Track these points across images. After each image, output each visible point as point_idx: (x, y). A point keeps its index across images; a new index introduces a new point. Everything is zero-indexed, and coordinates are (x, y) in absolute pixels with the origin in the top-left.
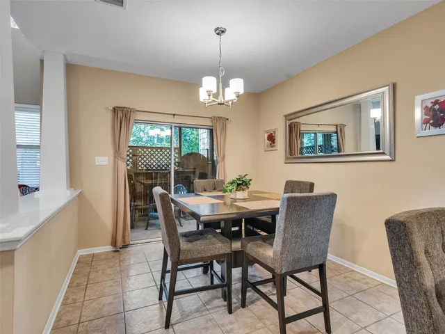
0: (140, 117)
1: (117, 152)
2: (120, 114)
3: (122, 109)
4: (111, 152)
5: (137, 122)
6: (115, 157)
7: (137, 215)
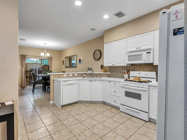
0: (28, 57)
1: (22, 65)
2: (23, 56)
3: (23, 55)
4: (20, 65)
5: (27, 58)
6: (21, 67)
7: (27, 83)
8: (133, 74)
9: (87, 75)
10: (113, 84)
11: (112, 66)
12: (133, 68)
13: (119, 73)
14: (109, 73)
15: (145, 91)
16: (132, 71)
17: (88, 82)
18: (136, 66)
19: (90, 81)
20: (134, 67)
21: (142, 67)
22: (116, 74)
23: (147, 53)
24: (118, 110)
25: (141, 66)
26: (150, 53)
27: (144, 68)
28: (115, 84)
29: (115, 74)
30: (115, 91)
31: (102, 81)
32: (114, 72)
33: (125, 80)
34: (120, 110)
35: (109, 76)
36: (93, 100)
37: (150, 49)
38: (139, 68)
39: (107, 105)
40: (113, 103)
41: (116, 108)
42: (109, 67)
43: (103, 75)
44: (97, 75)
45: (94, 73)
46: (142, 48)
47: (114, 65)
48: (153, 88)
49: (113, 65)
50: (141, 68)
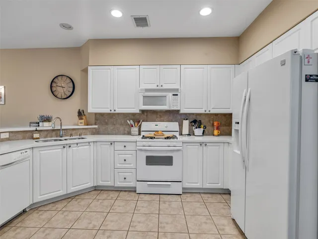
8: (146, 126)
9: (42, 133)
10: (119, 146)
11: (109, 112)
12: (145, 117)
13: (118, 126)
14: (96, 126)
15: (178, 150)
16: (143, 121)
17: (59, 150)
18: (149, 114)
19: (64, 147)
20: (147, 116)
21: (158, 116)
22: (112, 128)
23: (173, 95)
24: (133, 194)
25: (157, 114)
26: (177, 95)
27: (161, 116)
28: (125, 146)
29: (110, 127)
30: (125, 160)
31: (92, 144)
32: (107, 124)
33: (142, 138)
34: (137, 192)
35: (96, 132)
36: (72, 189)
37: (177, 90)
38: (154, 116)
39: (106, 190)
40: (119, 184)
41: (125, 191)
42: (96, 114)
43: (84, 131)
44: (70, 133)
45: (63, 128)
46: (165, 87)
47: (113, 112)
48: (187, 144)
49: (111, 111)
50: (157, 118)
